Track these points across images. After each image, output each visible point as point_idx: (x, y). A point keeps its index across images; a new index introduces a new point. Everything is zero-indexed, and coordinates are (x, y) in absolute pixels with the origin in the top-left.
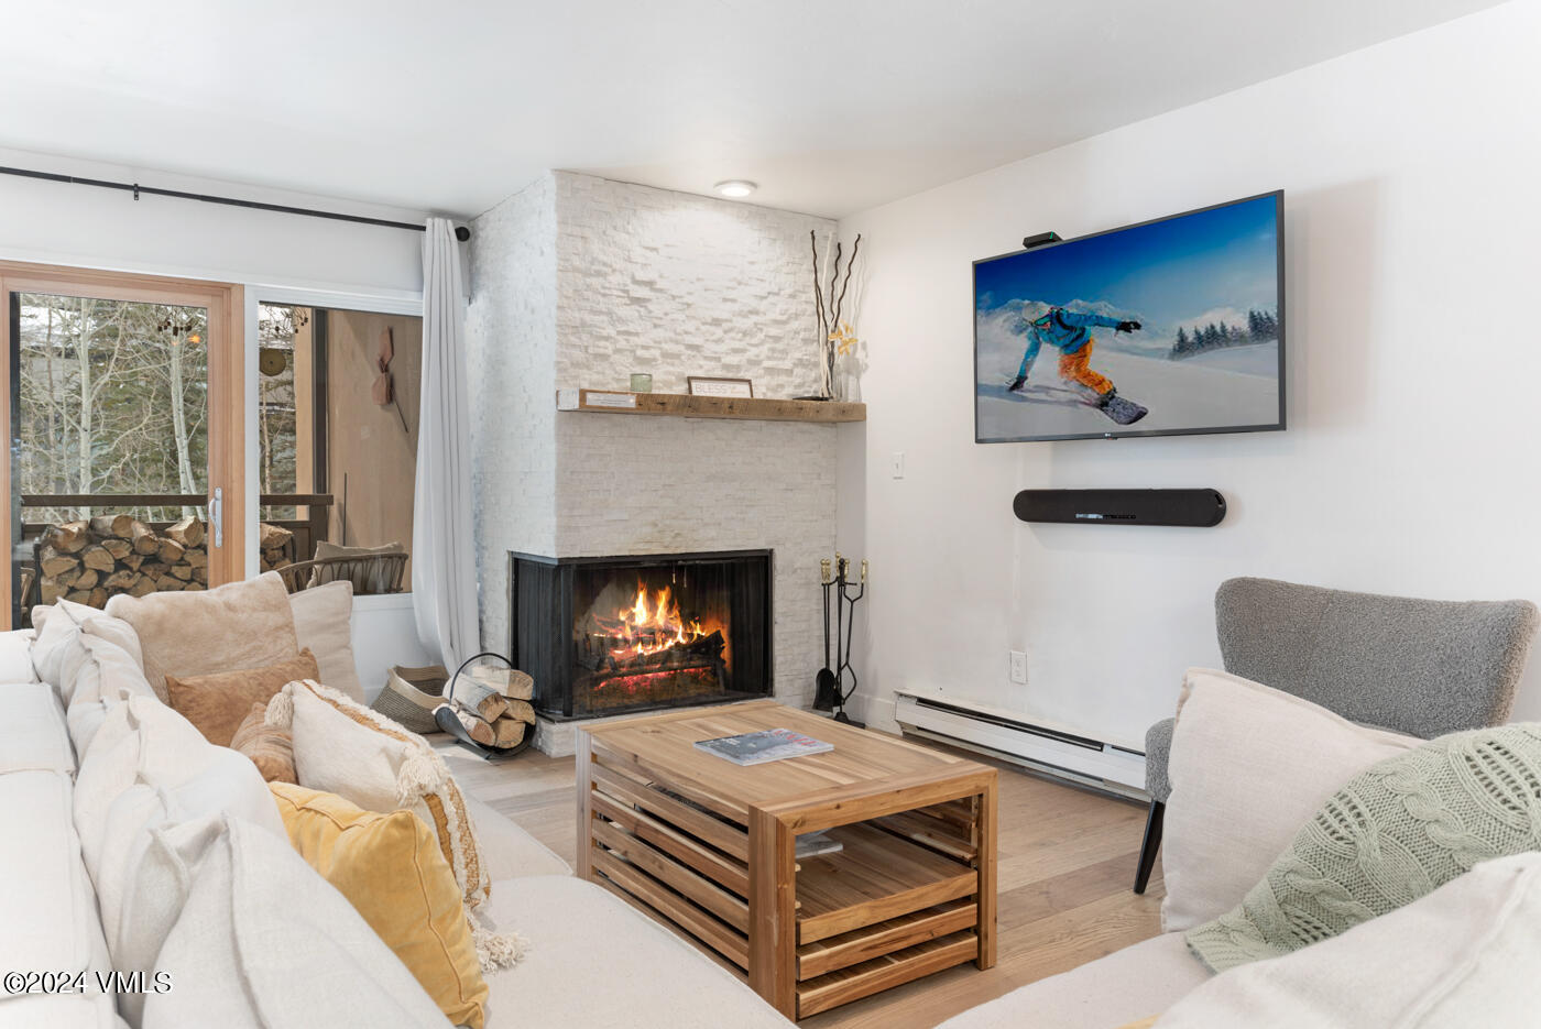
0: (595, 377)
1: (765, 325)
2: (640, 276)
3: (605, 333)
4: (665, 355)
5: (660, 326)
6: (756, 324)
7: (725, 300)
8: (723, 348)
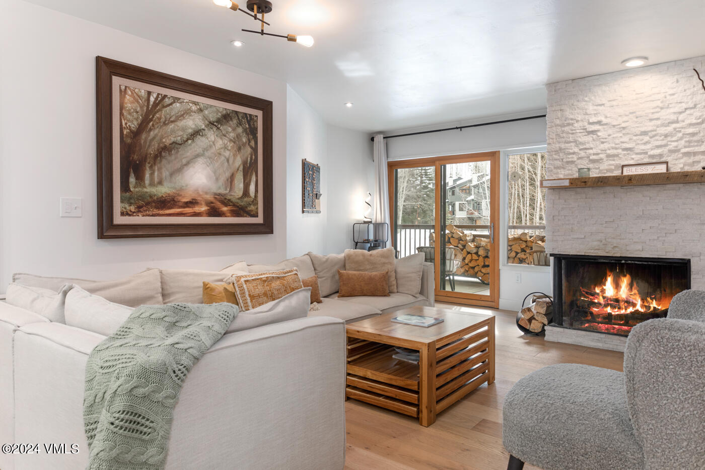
0: (567, 172)
1: (682, 128)
2: (593, 119)
3: (571, 151)
4: (608, 156)
5: (606, 142)
6: (675, 129)
7: (651, 120)
8: (648, 146)
